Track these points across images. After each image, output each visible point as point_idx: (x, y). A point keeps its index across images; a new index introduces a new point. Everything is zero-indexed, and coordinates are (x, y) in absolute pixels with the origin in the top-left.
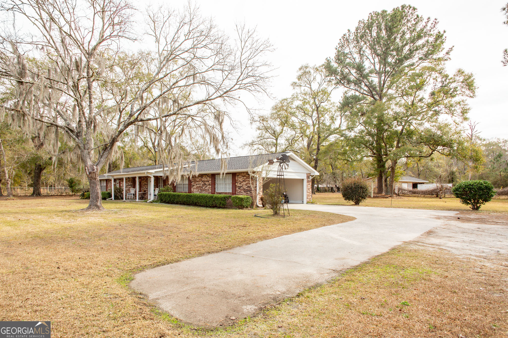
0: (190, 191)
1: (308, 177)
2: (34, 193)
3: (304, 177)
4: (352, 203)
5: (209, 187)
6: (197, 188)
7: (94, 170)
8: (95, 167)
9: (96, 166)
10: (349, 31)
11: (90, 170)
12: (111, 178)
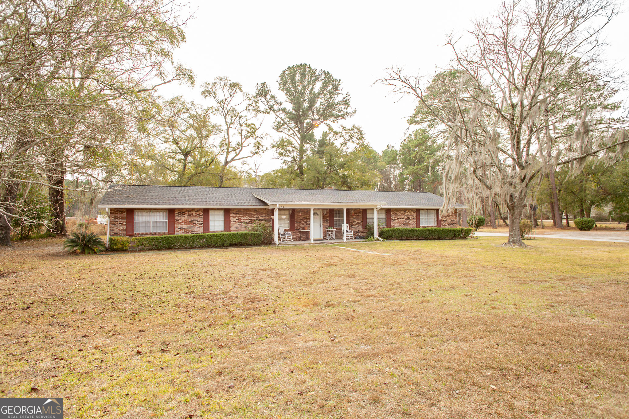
0: (388, 225)
5: (413, 222)
6: (399, 222)
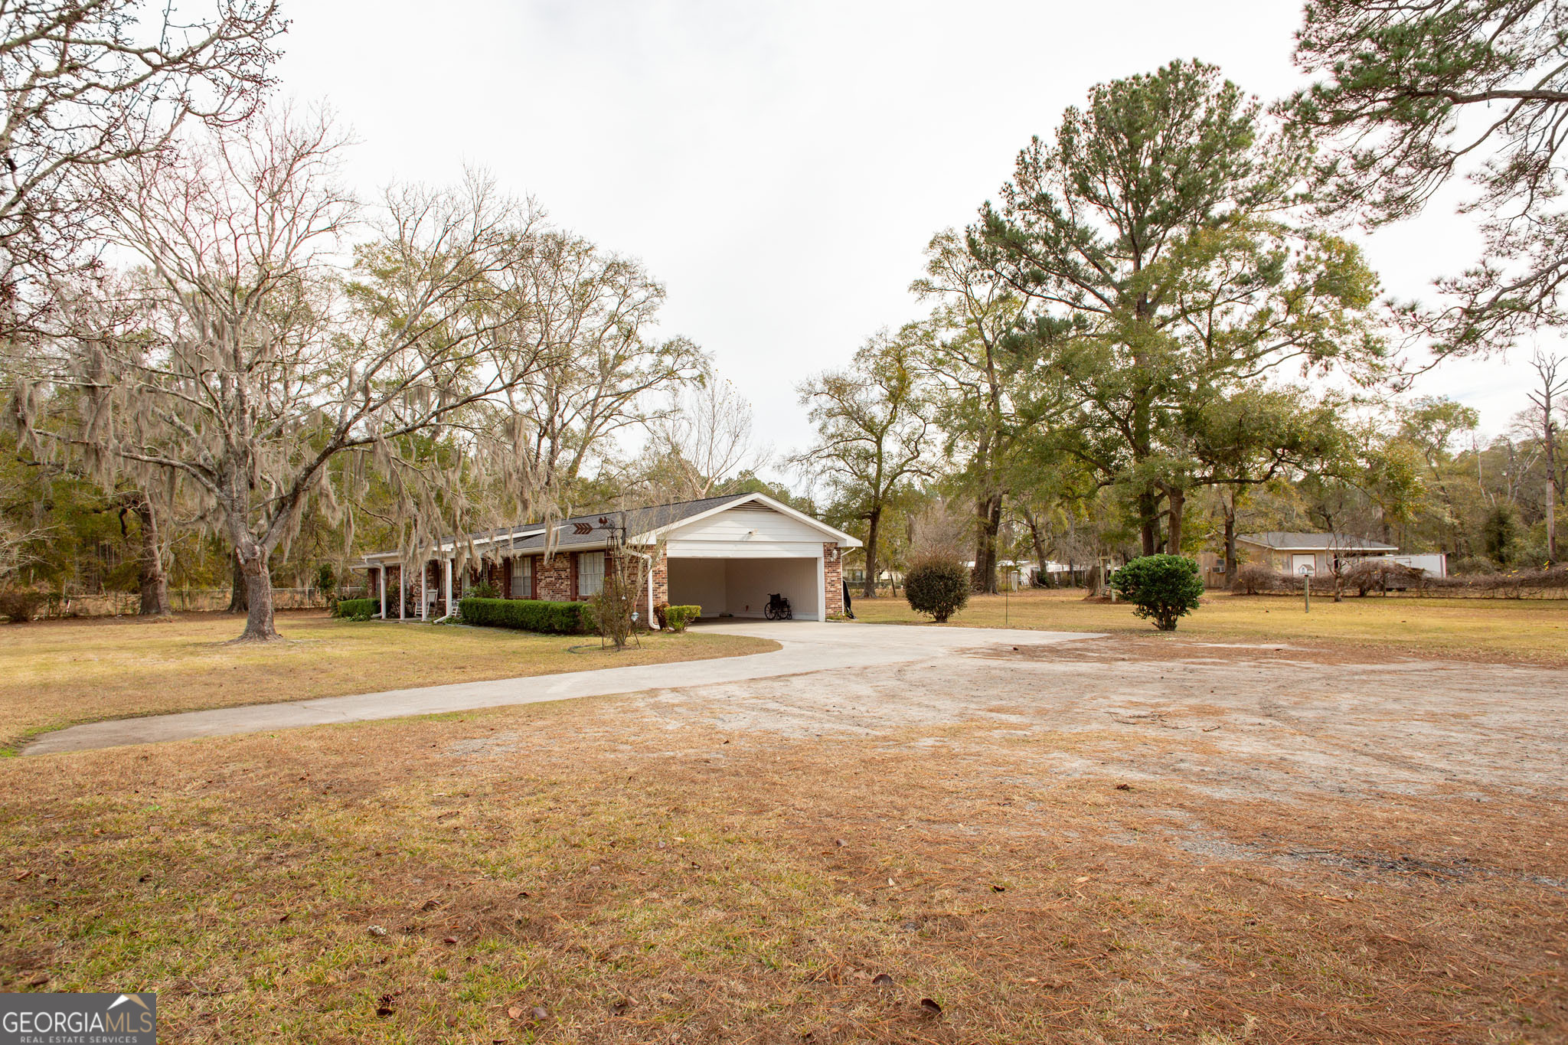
0: (531, 596)
1: (828, 553)
2: (233, 604)
3: (816, 551)
4: (930, 616)
5: (566, 585)
6: (548, 585)
7: (255, 554)
8: (257, 548)
9: (261, 545)
10: (1035, 140)
11: (247, 555)
12: (378, 565)
